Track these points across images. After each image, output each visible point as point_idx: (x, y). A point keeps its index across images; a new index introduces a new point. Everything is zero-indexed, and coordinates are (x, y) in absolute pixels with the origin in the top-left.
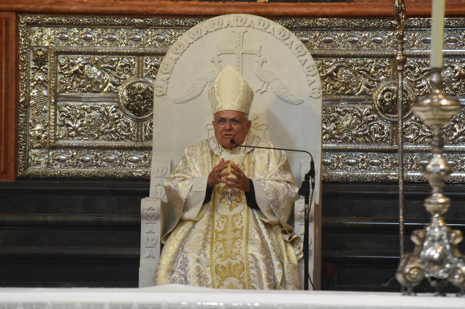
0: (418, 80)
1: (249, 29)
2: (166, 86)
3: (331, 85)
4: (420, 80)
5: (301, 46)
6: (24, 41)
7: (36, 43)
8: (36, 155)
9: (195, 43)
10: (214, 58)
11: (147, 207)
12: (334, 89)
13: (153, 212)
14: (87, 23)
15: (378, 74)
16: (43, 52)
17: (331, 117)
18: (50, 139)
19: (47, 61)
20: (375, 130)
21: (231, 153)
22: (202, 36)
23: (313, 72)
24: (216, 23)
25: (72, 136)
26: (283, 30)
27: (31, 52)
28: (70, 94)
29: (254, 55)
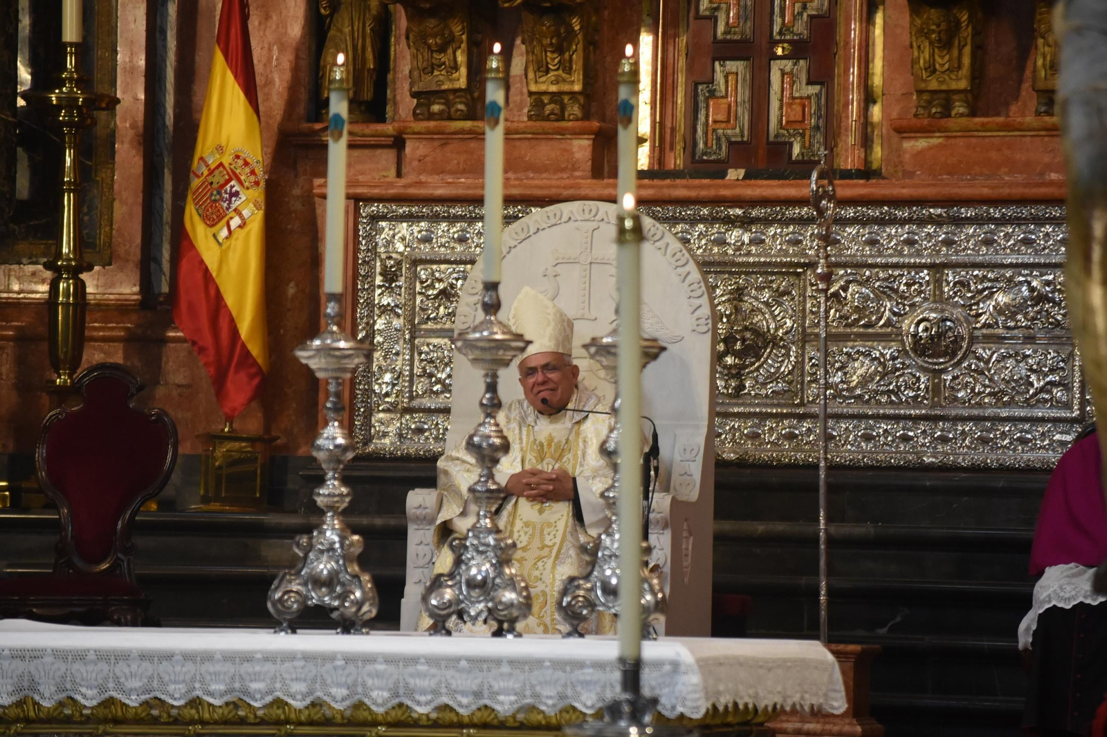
0: (974, 304)
1: (602, 224)
2: (473, 313)
3: (836, 311)
4: (977, 304)
5: (681, 251)
6: (366, 244)
7: (385, 247)
8: (382, 423)
9: (519, 246)
10: (547, 269)
11: (416, 505)
12: (841, 317)
13: (424, 512)
14: (461, 215)
15: (910, 294)
16: (395, 259)
17: (837, 362)
18: (403, 397)
19: (402, 275)
20: (906, 384)
21: (551, 422)
22: (530, 236)
23: (699, 293)
24: (552, 216)
25: (436, 393)
26: (654, 226)
27: (378, 260)
28: (435, 327)
29: (607, 266)
